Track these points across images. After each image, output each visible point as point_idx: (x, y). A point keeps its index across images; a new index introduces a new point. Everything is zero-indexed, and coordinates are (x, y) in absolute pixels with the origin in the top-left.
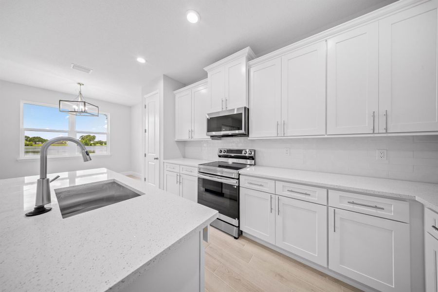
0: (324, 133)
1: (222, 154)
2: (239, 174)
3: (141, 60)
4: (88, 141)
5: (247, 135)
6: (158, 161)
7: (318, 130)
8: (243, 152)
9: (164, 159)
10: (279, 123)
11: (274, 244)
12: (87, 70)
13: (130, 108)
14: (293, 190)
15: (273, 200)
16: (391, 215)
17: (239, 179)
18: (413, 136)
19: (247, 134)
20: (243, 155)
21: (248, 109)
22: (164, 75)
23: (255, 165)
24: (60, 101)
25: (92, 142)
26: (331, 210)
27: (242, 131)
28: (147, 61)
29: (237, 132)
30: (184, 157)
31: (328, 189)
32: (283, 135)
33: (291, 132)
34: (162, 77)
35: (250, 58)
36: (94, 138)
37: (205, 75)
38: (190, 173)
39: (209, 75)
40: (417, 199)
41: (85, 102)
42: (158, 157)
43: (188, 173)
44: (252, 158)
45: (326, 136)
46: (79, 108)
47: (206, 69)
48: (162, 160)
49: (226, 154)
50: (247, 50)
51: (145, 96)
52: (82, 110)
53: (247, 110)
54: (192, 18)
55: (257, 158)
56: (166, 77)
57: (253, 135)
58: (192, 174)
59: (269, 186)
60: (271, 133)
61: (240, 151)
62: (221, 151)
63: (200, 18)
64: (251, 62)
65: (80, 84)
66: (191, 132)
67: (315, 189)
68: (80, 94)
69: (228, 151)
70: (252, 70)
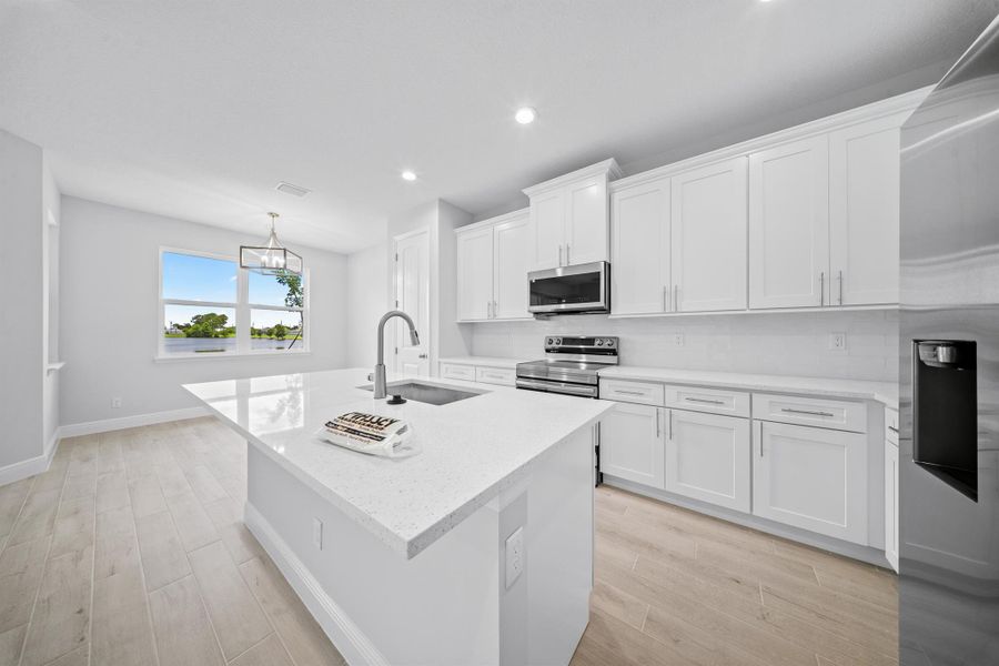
0: (745, 307)
1: (554, 345)
2: (598, 378)
3: (409, 176)
4: (210, 328)
5: (607, 310)
6: (427, 360)
7: (733, 302)
8: (597, 342)
9: (440, 357)
10: (668, 289)
11: (663, 488)
12: (301, 191)
13: (345, 257)
14: (695, 397)
15: (661, 416)
16: (842, 424)
17: (597, 385)
18: (885, 311)
19: (607, 307)
20: (596, 346)
21: (610, 265)
22: (441, 200)
23: (618, 364)
24: (241, 247)
25: (219, 330)
26: (757, 424)
27: (601, 304)
28: (418, 176)
30: (472, 354)
31: (751, 392)
32: (673, 310)
33: (689, 305)
34: (437, 202)
35: (613, 177)
36: (223, 319)
37: (525, 202)
38: (499, 381)
39: (532, 203)
40: (877, 397)
41: (285, 250)
42: (427, 353)
43: (493, 380)
44: (614, 352)
45: (748, 312)
46: (271, 260)
47: (526, 191)
48: (436, 358)
49: (561, 345)
50: (609, 163)
51: (397, 238)
52: (277, 264)
53: (608, 266)
54: (525, 116)
55: (622, 353)
56: (445, 204)
57: (617, 311)
58: (503, 382)
59: (654, 395)
60: (654, 308)
61: (590, 341)
62: (551, 342)
63: (538, 115)
64: (616, 184)
65: (273, 215)
66: (493, 305)
67: (730, 394)
68: (274, 234)
69: (566, 340)
70: (616, 197)
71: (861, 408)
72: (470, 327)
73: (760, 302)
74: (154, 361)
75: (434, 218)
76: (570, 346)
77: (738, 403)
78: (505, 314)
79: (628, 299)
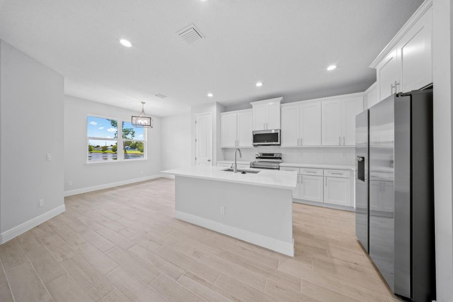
2: (279, 166)
3: (210, 95)
6: (211, 162)
7: (317, 144)
9: (217, 161)
10: (299, 139)
13: (161, 118)
15: (299, 178)
20: (274, 156)
22: (217, 102)
23: (283, 162)
24: (132, 117)
26: (325, 178)
27: (279, 143)
28: (214, 96)
29: (274, 143)
30: (225, 160)
31: (323, 169)
32: (300, 145)
33: (306, 144)
35: (282, 102)
39: (253, 107)
40: (352, 169)
41: (151, 118)
44: (281, 158)
45: (321, 146)
47: (251, 103)
49: (262, 156)
50: (281, 98)
51: (196, 115)
53: (280, 131)
57: (282, 145)
60: (294, 144)
62: (258, 155)
64: (282, 105)
65: (143, 103)
66: (237, 142)
67: (318, 170)
68: (143, 111)
69: (263, 154)
70: (283, 109)
71: (349, 172)
72: (225, 149)
73: (325, 144)
74: (85, 164)
75: (214, 109)
76: (265, 156)
77: (320, 172)
78: (241, 145)
79: (287, 141)
